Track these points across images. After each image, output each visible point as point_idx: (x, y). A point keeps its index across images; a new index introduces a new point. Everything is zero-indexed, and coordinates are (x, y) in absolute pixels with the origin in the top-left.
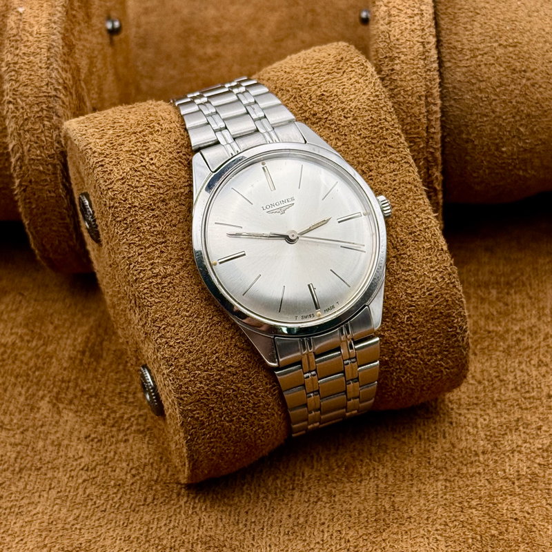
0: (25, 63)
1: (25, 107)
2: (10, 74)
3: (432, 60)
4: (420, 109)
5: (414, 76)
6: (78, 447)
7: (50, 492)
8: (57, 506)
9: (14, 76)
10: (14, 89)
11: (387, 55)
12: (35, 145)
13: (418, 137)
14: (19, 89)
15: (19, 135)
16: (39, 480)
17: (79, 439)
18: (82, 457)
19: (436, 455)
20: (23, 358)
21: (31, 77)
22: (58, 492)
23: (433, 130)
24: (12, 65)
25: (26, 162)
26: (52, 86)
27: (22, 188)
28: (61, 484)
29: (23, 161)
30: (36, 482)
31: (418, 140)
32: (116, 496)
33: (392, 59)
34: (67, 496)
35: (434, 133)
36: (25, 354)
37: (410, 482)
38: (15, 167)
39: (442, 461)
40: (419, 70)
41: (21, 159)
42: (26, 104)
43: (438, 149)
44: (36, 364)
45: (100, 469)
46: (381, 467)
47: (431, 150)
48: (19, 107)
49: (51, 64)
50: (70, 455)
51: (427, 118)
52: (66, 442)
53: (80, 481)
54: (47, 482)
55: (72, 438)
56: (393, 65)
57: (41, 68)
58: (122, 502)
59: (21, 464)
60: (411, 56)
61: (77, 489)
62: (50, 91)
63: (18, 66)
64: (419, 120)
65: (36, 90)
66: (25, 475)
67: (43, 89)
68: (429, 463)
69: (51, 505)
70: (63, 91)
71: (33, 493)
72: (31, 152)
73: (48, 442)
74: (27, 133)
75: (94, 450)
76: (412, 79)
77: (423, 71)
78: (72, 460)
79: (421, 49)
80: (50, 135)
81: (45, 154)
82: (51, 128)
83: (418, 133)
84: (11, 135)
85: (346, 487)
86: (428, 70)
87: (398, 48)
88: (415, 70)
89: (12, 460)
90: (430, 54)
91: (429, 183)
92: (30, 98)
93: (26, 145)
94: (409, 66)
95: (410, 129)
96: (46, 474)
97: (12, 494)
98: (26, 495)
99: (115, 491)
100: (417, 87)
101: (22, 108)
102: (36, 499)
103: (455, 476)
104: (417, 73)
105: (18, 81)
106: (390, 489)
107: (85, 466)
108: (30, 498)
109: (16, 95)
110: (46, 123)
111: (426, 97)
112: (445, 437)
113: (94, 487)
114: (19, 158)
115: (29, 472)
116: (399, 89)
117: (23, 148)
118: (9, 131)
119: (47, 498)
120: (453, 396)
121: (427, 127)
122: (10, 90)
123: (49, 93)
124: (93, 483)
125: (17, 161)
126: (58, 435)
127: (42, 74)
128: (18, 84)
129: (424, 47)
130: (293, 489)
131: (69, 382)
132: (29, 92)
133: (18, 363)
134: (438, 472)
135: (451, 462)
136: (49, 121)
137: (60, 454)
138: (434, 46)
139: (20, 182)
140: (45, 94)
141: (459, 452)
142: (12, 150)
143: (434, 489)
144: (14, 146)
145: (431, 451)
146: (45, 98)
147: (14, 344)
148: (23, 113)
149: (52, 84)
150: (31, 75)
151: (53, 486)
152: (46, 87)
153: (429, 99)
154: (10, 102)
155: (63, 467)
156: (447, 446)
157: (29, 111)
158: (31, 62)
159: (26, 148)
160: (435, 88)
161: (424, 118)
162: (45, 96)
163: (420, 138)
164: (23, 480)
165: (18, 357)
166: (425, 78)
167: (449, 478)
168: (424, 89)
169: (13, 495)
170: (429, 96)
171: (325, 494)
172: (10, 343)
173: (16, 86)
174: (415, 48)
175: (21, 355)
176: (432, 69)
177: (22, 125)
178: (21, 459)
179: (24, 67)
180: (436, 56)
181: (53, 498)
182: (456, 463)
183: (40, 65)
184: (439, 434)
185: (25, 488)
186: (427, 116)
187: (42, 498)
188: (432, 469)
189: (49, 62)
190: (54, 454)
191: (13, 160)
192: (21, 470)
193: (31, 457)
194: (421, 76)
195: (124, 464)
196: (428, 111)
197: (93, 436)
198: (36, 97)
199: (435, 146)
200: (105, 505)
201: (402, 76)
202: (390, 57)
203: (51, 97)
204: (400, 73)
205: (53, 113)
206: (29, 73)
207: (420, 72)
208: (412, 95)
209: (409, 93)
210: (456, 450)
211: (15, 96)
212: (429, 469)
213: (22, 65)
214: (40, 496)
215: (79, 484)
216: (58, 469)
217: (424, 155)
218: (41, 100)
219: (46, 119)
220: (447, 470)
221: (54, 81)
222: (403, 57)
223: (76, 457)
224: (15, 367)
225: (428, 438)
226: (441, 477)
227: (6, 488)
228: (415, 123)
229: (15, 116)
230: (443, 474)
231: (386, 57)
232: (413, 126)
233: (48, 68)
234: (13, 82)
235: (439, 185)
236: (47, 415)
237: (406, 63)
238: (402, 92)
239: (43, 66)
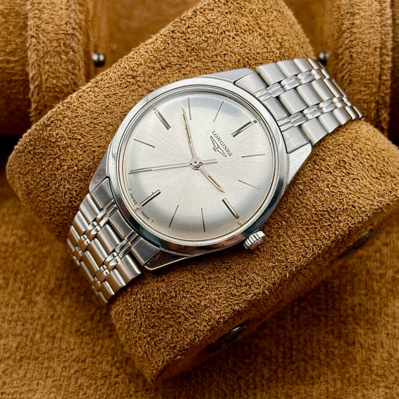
0: (47, 4)
1: (46, 42)
2: (34, 12)
3: (388, 17)
4: (375, 59)
5: (372, 30)
6: (70, 340)
7: (47, 381)
8: (52, 394)
9: (37, 14)
10: (37, 26)
11: (349, 11)
12: (53, 75)
13: (371, 83)
14: (42, 25)
15: (39, 65)
16: (37, 369)
17: (70, 332)
18: (73, 349)
19: (376, 363)
20: (22, 257)
21: (53, 16)
22: (54, 381)
23: (385, 78)
24: (36, 5)
25: (43, 89)
26: (70, 26)
27: (38, 112)
28: (56, 373)
29: (40, 88)
30: (34, 370)
31: (371, 85)
32: (104, 388)
33: (353, 14)
34: (61, 385)
35: (386, 80)
36: (23, 254)
37: (355, 388)
38: (33, 93)
39: (381, 369)
40: (376, 25)
41: (39, 86)
42: (47, 40)
43: (388, 94)
44: (33, 263)
45: (89, 362)
46: (329, 373)
47: (382, 94)
48: (41, 42)
49: (70, 6)
50: (63, 347)
51: (381, 67)
52: (59, 335)
53: (72, 371)
54: (44, 371)
55: (65, 331)
56: (353, 20)
57: (61, 9)
58: (109, 393)
59: (21, 353)
60: (370, 13)
61: (70, 379)
62: (68, 29)
63: (41, 6)
64: (374, 68)
65: (56, 27)
66: (25, 363)
67: (62, 27)
68: (370, 370)
69: (48, 393)
70: (79, 30)
71: (32, 381)
72: (48, 81)
73: (45, 333)
74: (46, 65)
75: (83, 344)
76: (370, 33)
77: (379, 27)
78: (65, 351)
79: (379, 7)
80: (66, 68)
81: (60, 83)
82: (67, 62)
83: (372, 80)
84: (32, 65)
85: (300, 389)
86: (383, 25)
87: (359, 5)
88: (372, 25)
89: (13, 349)
90: (386, 12)
91: (377, 122)
92: (51, 34)
93: (45, 75)
94: (367, 21)
95: (366, 76)
96: (43, 364)
97: (13, 380)
98: (26, 382)
99: (102, 382)
100: (373, 40)
101: (44, 42)
102: (34, 386)
103: (393, 383)
104: (374, 27)
105: (41, 19)
106: (338, 393)
107: (76, 358)
108: (30, 385)
109: (39, 31)
110: (63, 57)
111: (381, 49)
112: (383, 347)
113: (84, 377)
114: (38, 86)
115: (28, 361)
116: (358, 41)
117: (41, 77)
118: (31, 61)
119: (44, 386)
120: (388, 310)
121: (380, 75)
122: (34, 26)
123: (67, 31)
124: (84, 374)
125: (35, 88)
126: (53, 328)
127: (62, 14)
128: (40, 22)
129: (381, 6)
130: (255, 388)
131: (62, 280)
132: (50, 29)
133: (17, 261)
134: (379, 379)
135: (390, 370)
136: (66, 56)
137: (54, 346)
138: (389, 5)
139: (37, 106)
140: (64, 32)
141: (396, 361)
142: (32, 78)
143: (375, 395)
144: (34, 75)
145: (372, 359)
146: (63, 35)
147: (14, 244)
148: (43, 47)
149: (71, 24)
150: (52, 14)
151: (49, 375)
152: (65, 26)
153: (384, 51)
154: (33, 37)
155: (58, 358)
156: (385, 355)
157: (49, 45)
158: (53, 3)
159: (44, 78)
160: (389, 41)
161: (378, 67)
162: (64, 34)
163: (373, 84)
164: (23, 368)
165: (18, 256)
166: (381, 32)
167: (388, 385)
168: (379, 42)
169: (15, 382)
170: (384, 49)
171: (283, 395)
172: (11, 243)
173: (39, 22)
174: (374, 6)
175: (21, 254)
176: (387, 25)
177: (42, 58)
178: (21, 348)
179: (47, 7)
180: (391, 14)
181: (49, 387)
182: (393, 371)
183: (61, 6)
184: (378, 344)
185: (25, 376)
186: (380, 65)
187: (39, 386)
188: (374, 376)
189: (68, 4)
190: (50, 345)
191: (32, 87)
192: (21, 359)
193: (30, 347)
194: (377, 30)
195: (110, 358)
196: (381, 61)
197: (82, 330)
198: (56, 34)
199: (385, 92)
200: (94, 394)
201: (361, 30)
202: (351, 13)
203: (69, 34)
204: (359, 27)
205: (70, 48)
206: (51, 12)
207: (377, 27)
208: (369, 46)
209: (367, 45)
210: (393, 359)
211: (37, 32)
212: (371, 376)
213: (45, 5)
214: (38, 384)
215: (72, 374)
216: (53, 359)
217: (375, 98)
218: (60, 36)
219: (63, 53)
220: (386, 378)
221: (72, 21)
222: (362, 14)
223: (69, 349)
224: (16, 264)
225: (368, 347)
226: (382, 384)
227: (9, 375)
228: (370, 71)
229: (37, 49)
230: (383, 381)
231: (348, 13)
232: (368, 73)
233: (67, 9)
234: (37, 20)
235: (385, 125)
236: (43, 309)
237: (365, 19)
238: (360, 43)
239: (64, 7)
